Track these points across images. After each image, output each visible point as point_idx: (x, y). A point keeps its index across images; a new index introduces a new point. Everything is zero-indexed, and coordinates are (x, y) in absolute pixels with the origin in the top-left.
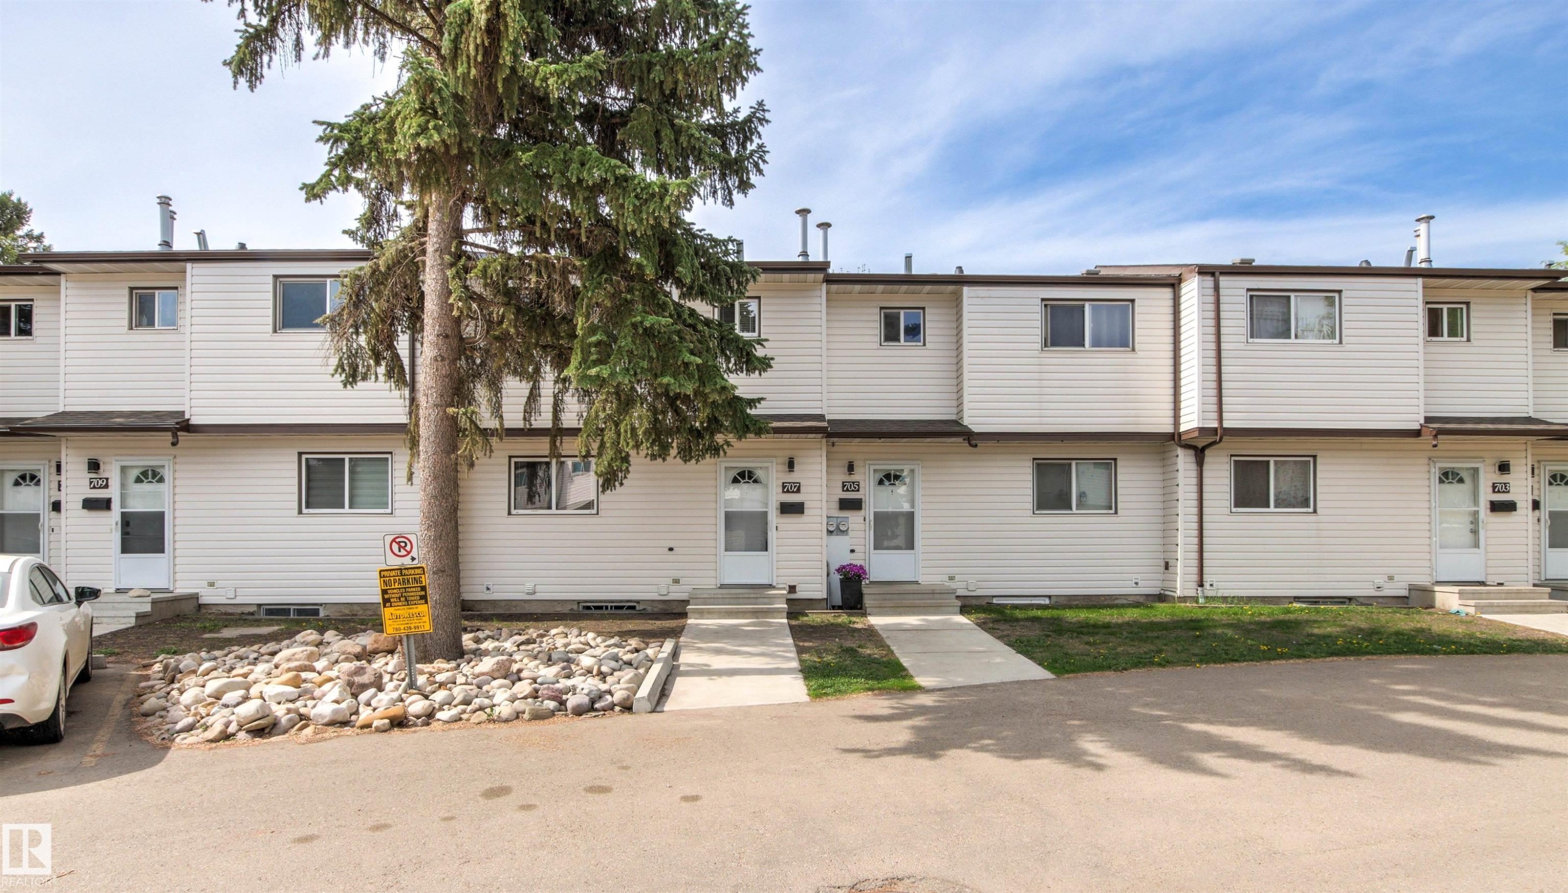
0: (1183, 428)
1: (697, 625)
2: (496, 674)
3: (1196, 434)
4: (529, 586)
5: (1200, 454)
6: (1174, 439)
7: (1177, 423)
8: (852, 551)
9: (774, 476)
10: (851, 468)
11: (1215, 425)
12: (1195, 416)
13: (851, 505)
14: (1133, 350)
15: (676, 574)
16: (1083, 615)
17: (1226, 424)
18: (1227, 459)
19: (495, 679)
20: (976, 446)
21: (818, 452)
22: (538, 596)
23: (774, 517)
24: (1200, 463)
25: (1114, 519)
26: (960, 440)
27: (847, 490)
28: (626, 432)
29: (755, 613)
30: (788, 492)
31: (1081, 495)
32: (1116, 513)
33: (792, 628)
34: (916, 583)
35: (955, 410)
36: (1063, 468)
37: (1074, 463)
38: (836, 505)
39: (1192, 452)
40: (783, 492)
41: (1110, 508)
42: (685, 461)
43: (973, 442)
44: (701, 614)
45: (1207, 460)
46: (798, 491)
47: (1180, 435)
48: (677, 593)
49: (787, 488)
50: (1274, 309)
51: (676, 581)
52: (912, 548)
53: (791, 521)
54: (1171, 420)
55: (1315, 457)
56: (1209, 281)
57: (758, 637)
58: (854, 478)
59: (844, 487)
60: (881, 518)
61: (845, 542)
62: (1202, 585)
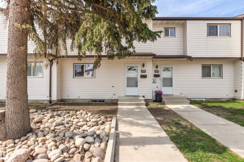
1: (121, 108)
4: (78, 95)
6: (241, 59)
7: (242, 55)
8: (157, 87)
9: (140, 68)
10: (157, 67)
13: (157, 76)
14: (230, 36)
15: (114, 93)
21: (150, 62)
22: (81, 98)
23: (139, 79)
29: (137, 104)
31: (213, 74)
32: (222, 78)
33: (148, 109)
34: (173, 95)
36: (209, 67)
37: (212, 66)
38: (153, 76)
41: (220, 77)
43: (191, 59)
44: (122, 104)
46: (145, 72)
47: (243, 58)
48: (115, 98)
49: (142, 71)
51: (114, 95)
52: (172, 86)
53: (143, 79)
54: (240, 54)
58: (158, 69)
59: (155, 71)
60: (164, 79)
61: (155, 85)
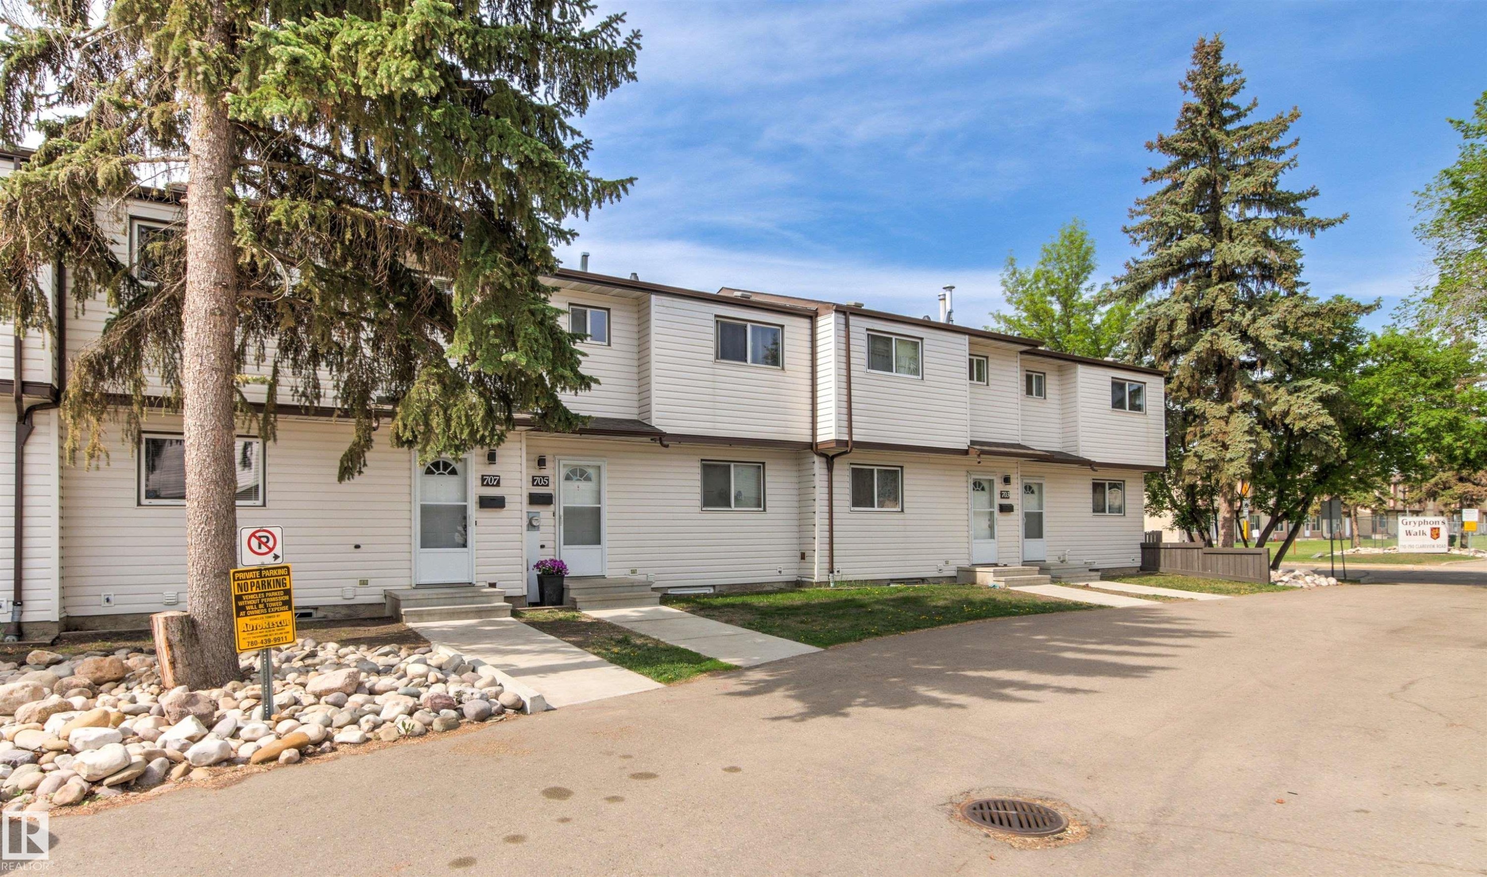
0: (819, 439)
1: (424, 627)
2: (350, 689)
3: (834, 445)
4: (169, 595)
5: (830, 461)
6: (812, 448)
7: (814, 435)
8: (542, 547)
9: (477, 468)
10: (541, 462)
11: (846, 438)
12: (833, 430)
13: (544, 500)
14: (783, 369)
15: (364, 575)
17: (855, 438)
18: (847, 467)
19: (349, 695)
20: (667, 446)
21: (518, 445)
23: (473, 510)
24: (830, 469)
25: (763, 515)
26: (648, 439)
27: (537, 485)
29: (479, 613)
30: (488, 485)
31: (739, 494)
32: (765, 510)
33: (532, 625)
34: (603, 577)
35: (636, 411)
36: (724, 470)
37: (732, 465)
38: (525, 500)
39: (824, 460)
40: (483, 485)
41: (759, 506)
43: (665, 443)
44: (419, 616)
45: (835, 466)
46: (498, 485)
47: (817, 444)
48: (365, 596)
49: (485, 481)
50: (883, 347)
51: (364, 583)
52: (598, 541)
53: (490, 516)
54: (809, 432)
55: (902, 467)
56: (842, 317)
57: (505, 636)
58: (544, 472)
59: (534, 481)
60: (571, 514)
61: (536, 537)
62: (832, 572)
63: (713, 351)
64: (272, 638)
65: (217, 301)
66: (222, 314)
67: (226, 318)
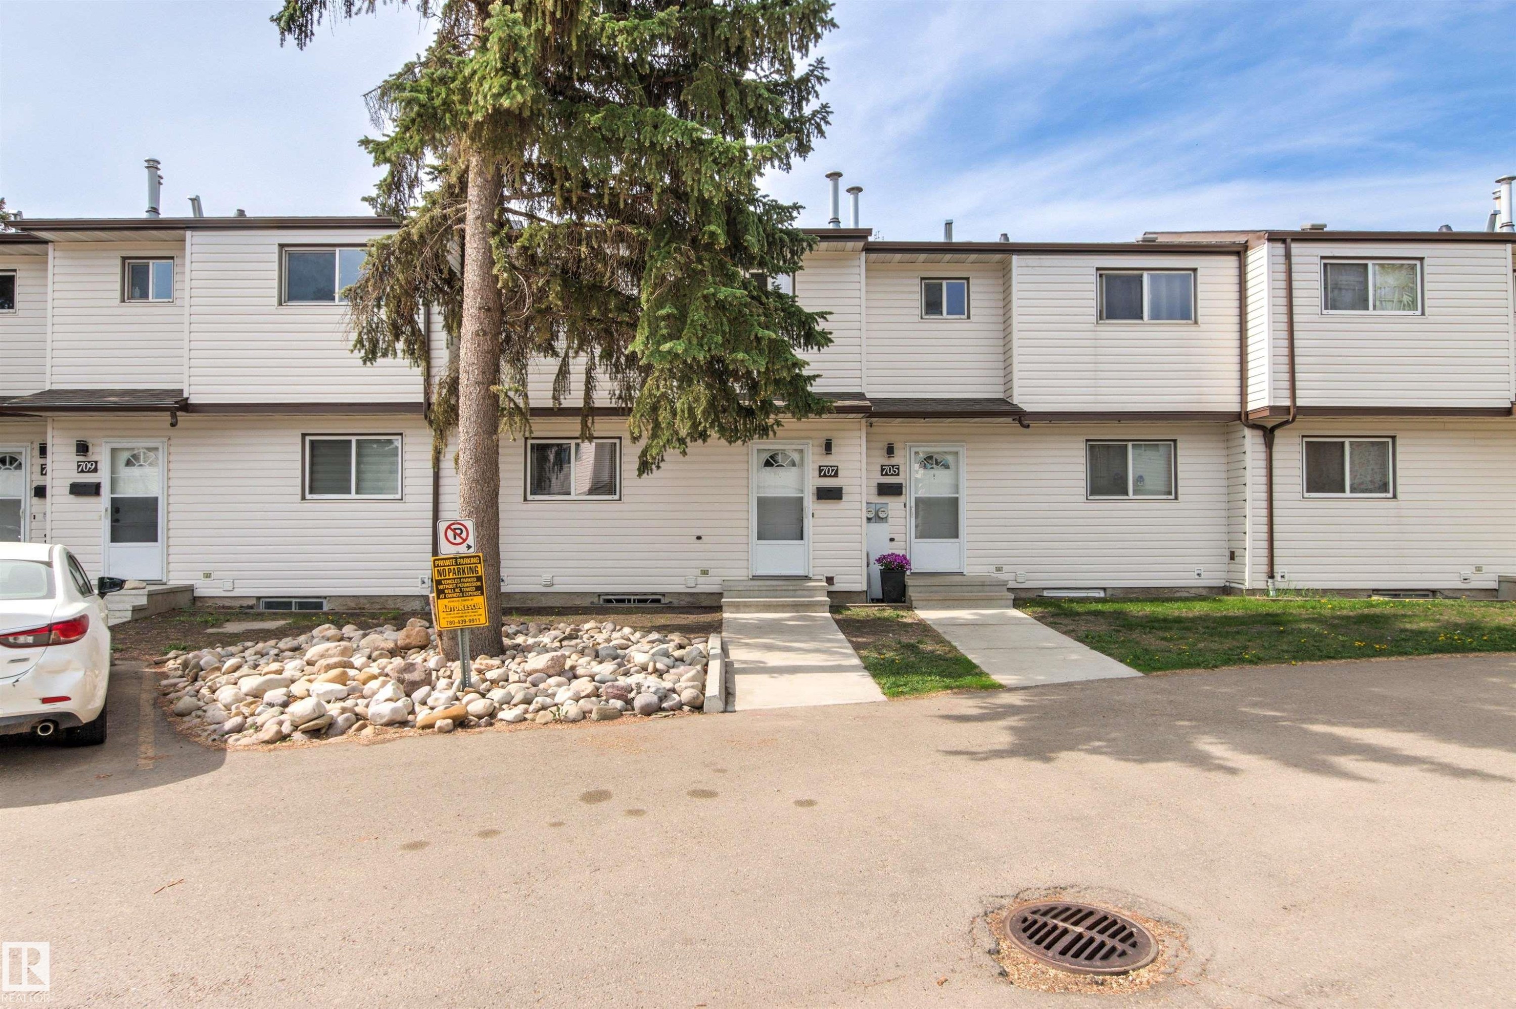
0: (1251, 407)
1: (735, 619)
2: (549, 672)
3: (1267, 413)
4: (546, 577)
5: (1268, 434)
6: (1240, 419)
7: (1243, 401)
8: (892, 540)
9: (813, 459)
10: (890, 450)
11: (1287, 403)
12: (1266, 394)
13: (891, 491)
14: (1196, 322)
15: (705, 565)
16: (1148, 609)
17: (1300, 403)
18: (1299, 440)
19: (549, 677)
20: (1028, 426)
21: (857, 433)
22: (556, 589)
23: (810, 502)
24: (1269, 444)
25: (1174, 505)
26: (1010, 420)
27: (886, 474)
28: (683, 411)
29: (795, 607)
30: (825, 476)
31: (1139, 479)
32: (1176, 498)
33: (838, 622)
34: (961, 574)
35: (1002, 388)
36: (1119, 450)
37: (1130, 445)
38: (874, 490)
39: (1260, 433)
40: (820, 476)
41: (1170, 493)
42: (730, 442)
43: (1026, 422)
44: (737, 607)
45: (1276, 441)
46: (836, 475)
47: (1247, 414)
48: (706, 585)
49: (823, 472)
50: (1349, 279)
51: (705, 572)
52: (956, 536)
53: (828, 508)
54: (1237, 399)
55: (1394, 438)
56: (1280, 248)
57: (808, 632)
58: (894, 461)
59: (883, 471)
60: (923, 505)
61: (881, 531)
62: (1272, 576)
63: (1094, 311)
64: (467, 619)
65: (481, 324)
66: (485, 334)
67: (488, 338)
